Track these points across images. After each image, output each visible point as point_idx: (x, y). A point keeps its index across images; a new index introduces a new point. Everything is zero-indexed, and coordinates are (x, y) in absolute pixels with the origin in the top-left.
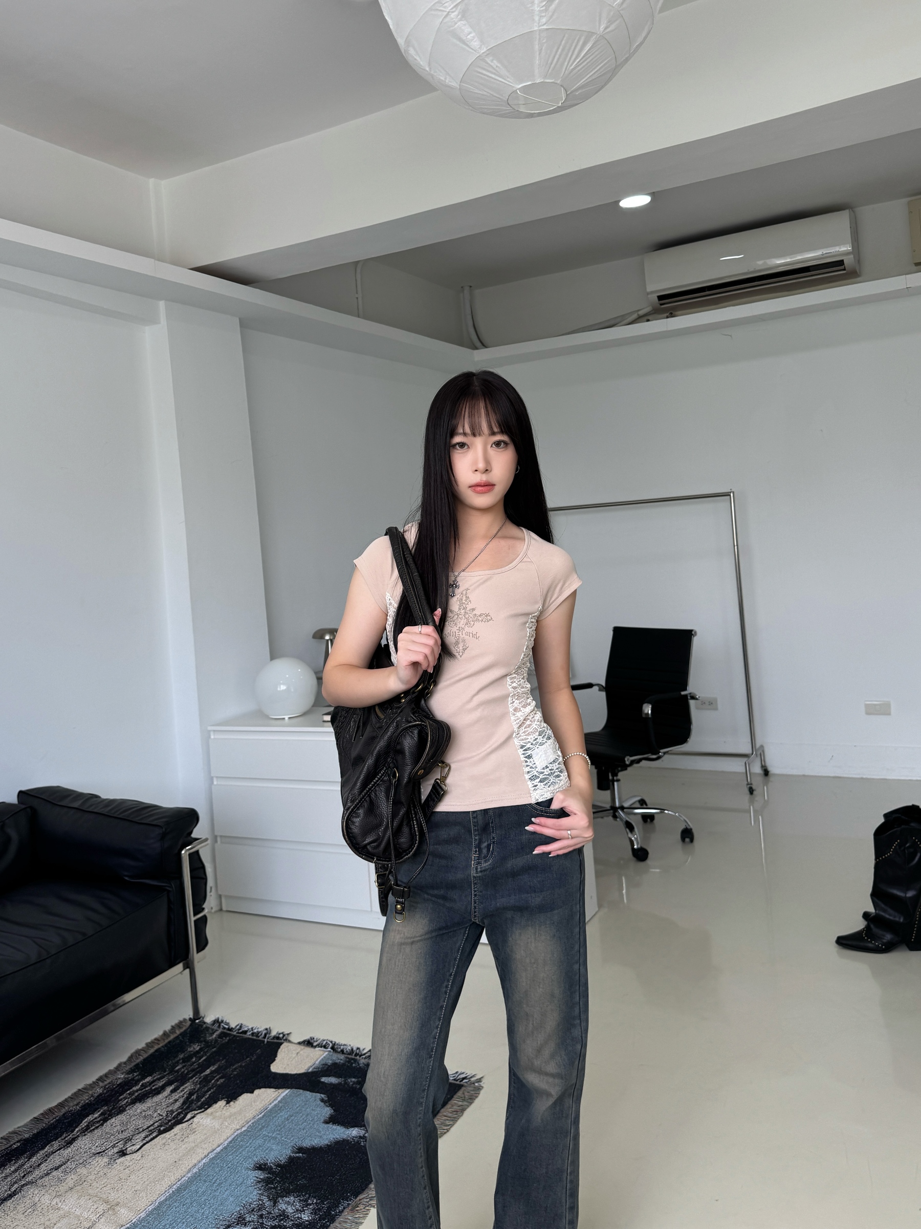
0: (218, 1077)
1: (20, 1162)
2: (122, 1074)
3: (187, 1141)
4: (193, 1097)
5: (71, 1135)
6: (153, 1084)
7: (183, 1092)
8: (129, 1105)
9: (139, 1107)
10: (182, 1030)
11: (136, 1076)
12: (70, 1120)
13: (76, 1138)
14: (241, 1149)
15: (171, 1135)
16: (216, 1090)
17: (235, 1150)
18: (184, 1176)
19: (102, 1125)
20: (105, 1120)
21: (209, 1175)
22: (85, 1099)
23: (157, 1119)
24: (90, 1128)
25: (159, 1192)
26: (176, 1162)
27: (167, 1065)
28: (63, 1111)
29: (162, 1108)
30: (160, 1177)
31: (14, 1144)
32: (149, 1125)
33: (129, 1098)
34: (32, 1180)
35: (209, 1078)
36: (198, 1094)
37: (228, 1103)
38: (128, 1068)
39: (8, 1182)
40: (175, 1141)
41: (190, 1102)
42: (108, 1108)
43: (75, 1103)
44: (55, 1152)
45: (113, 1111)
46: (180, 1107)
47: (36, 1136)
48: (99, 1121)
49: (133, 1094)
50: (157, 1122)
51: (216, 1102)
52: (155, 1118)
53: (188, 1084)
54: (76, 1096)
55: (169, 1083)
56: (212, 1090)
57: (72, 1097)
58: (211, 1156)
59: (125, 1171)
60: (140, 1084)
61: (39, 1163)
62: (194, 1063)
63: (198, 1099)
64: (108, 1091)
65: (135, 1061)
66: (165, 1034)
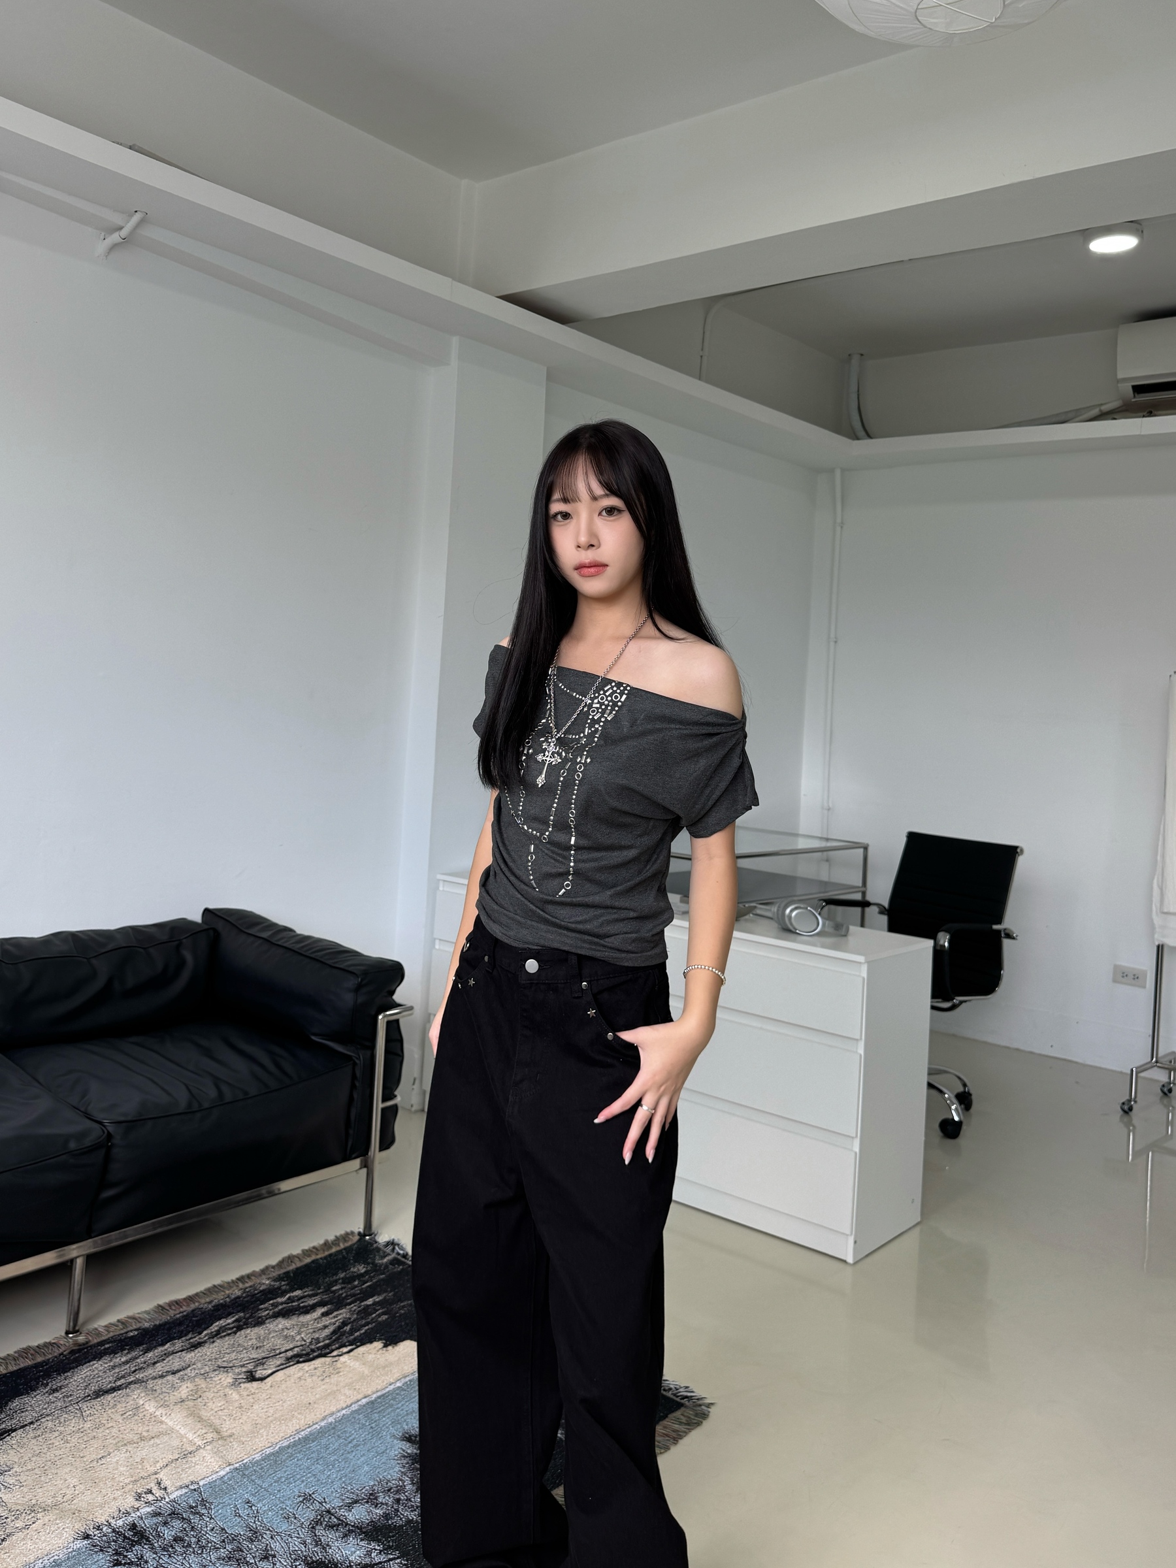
0: (380, 1311)
1: (134, 1354)
2: (268, 1279)
3: (328, 1381)
4: (345, 1328)
5: (196, 1339)
6: (302, 1300)
7: (336, 1319)
8: (270, 1318)
9: (282, 1323)
10: (348, 1244)
11: (284, 1285)
12: (198, 1318)
13: (203, 1343)
14: (391, 1409)
15: (310, 1368)
16: (375, 1326)
17: (382, 1408)
18: (317, 1423)
19: (235, 1333)
20: (239, 1328)
21: (345, 1431)
22: (219, 1298)
23: (299, 1343)
24: (220, 1334)
25: (282, 1435)
26: (310, 1403)
27: (323, 1282)
28: (193, 1306)
29: (308, 1332)
30: (287, 1416)
31: (131, 1331)
32: (288, 1348)
33: (271, 1310)
34: (143, 1378)
35: (370, 1310)
36: (352, 1326)
37: (386, 1346)
38: (275, 1274)
39: (115, 1373)
40: (315, 1378)
41: (341, 1332)
42: (245, 1315)
43: (208, 1300)
44: (176, 1353)
45: (250, 1320)
46: (327, 1336)
47: (157, 1328)
48: (232, 1328)
49: (277, 1306)
50: (298, 1347)
51: (371, 1342)
52: (297, 1341)
53: (344, 1310)
54: (210, 1292)
55: (321, 1304)
56: (370, 1326)
57: (205, 1292)
58: (355, 1407)
59: (249, 1398)
60: (287, 1296)
61: (156, 1360)
62: (356, 1287)
63: (352, 1332)
64: (248, 1296)
65: (286, 1268)
66: (327, 1245)
